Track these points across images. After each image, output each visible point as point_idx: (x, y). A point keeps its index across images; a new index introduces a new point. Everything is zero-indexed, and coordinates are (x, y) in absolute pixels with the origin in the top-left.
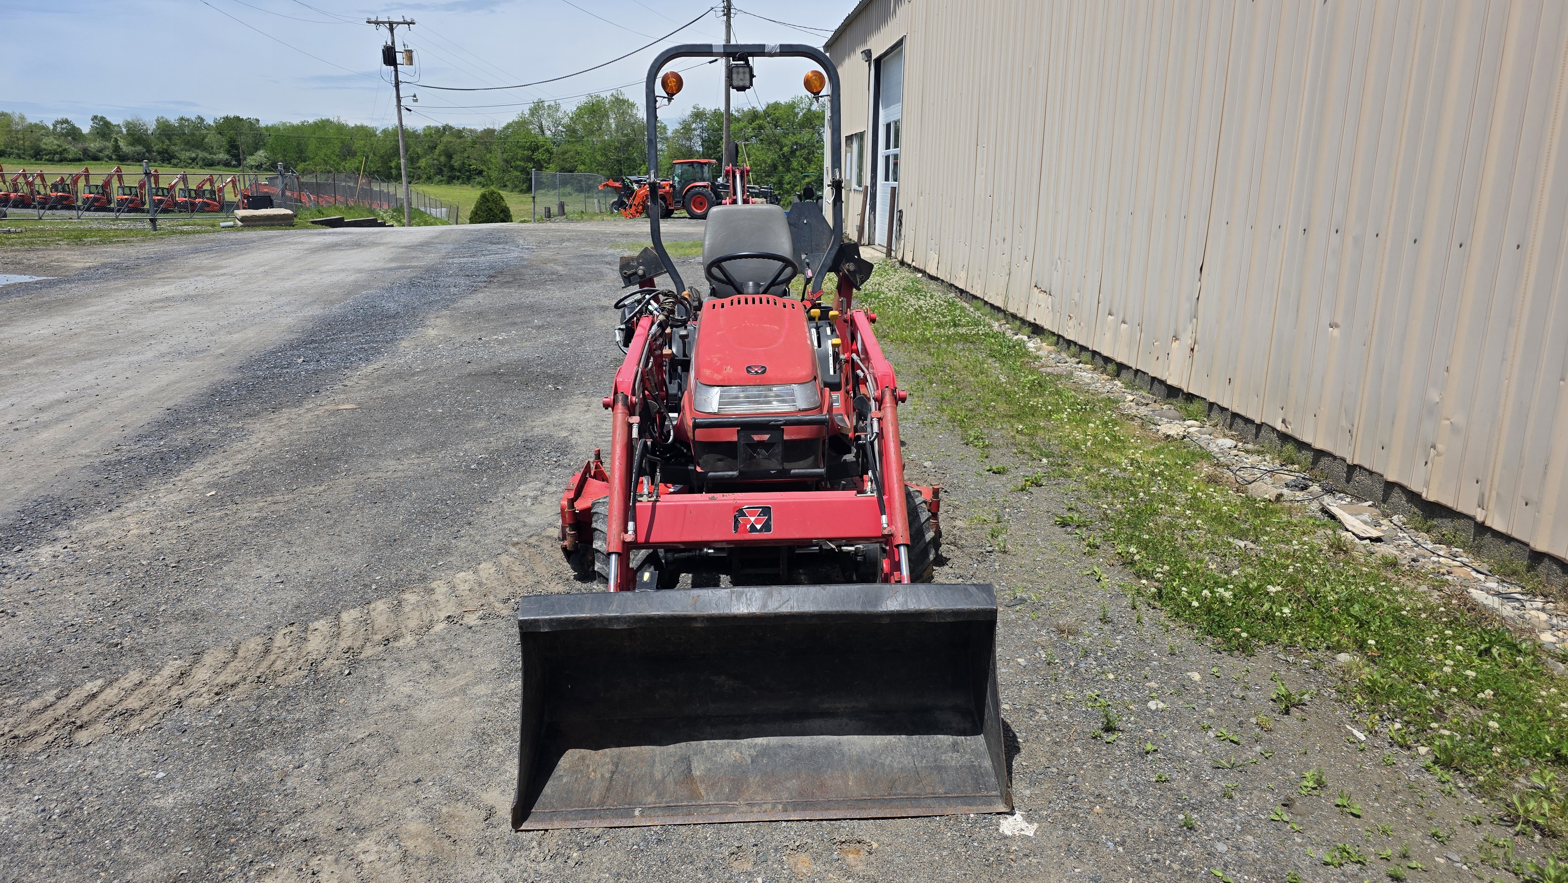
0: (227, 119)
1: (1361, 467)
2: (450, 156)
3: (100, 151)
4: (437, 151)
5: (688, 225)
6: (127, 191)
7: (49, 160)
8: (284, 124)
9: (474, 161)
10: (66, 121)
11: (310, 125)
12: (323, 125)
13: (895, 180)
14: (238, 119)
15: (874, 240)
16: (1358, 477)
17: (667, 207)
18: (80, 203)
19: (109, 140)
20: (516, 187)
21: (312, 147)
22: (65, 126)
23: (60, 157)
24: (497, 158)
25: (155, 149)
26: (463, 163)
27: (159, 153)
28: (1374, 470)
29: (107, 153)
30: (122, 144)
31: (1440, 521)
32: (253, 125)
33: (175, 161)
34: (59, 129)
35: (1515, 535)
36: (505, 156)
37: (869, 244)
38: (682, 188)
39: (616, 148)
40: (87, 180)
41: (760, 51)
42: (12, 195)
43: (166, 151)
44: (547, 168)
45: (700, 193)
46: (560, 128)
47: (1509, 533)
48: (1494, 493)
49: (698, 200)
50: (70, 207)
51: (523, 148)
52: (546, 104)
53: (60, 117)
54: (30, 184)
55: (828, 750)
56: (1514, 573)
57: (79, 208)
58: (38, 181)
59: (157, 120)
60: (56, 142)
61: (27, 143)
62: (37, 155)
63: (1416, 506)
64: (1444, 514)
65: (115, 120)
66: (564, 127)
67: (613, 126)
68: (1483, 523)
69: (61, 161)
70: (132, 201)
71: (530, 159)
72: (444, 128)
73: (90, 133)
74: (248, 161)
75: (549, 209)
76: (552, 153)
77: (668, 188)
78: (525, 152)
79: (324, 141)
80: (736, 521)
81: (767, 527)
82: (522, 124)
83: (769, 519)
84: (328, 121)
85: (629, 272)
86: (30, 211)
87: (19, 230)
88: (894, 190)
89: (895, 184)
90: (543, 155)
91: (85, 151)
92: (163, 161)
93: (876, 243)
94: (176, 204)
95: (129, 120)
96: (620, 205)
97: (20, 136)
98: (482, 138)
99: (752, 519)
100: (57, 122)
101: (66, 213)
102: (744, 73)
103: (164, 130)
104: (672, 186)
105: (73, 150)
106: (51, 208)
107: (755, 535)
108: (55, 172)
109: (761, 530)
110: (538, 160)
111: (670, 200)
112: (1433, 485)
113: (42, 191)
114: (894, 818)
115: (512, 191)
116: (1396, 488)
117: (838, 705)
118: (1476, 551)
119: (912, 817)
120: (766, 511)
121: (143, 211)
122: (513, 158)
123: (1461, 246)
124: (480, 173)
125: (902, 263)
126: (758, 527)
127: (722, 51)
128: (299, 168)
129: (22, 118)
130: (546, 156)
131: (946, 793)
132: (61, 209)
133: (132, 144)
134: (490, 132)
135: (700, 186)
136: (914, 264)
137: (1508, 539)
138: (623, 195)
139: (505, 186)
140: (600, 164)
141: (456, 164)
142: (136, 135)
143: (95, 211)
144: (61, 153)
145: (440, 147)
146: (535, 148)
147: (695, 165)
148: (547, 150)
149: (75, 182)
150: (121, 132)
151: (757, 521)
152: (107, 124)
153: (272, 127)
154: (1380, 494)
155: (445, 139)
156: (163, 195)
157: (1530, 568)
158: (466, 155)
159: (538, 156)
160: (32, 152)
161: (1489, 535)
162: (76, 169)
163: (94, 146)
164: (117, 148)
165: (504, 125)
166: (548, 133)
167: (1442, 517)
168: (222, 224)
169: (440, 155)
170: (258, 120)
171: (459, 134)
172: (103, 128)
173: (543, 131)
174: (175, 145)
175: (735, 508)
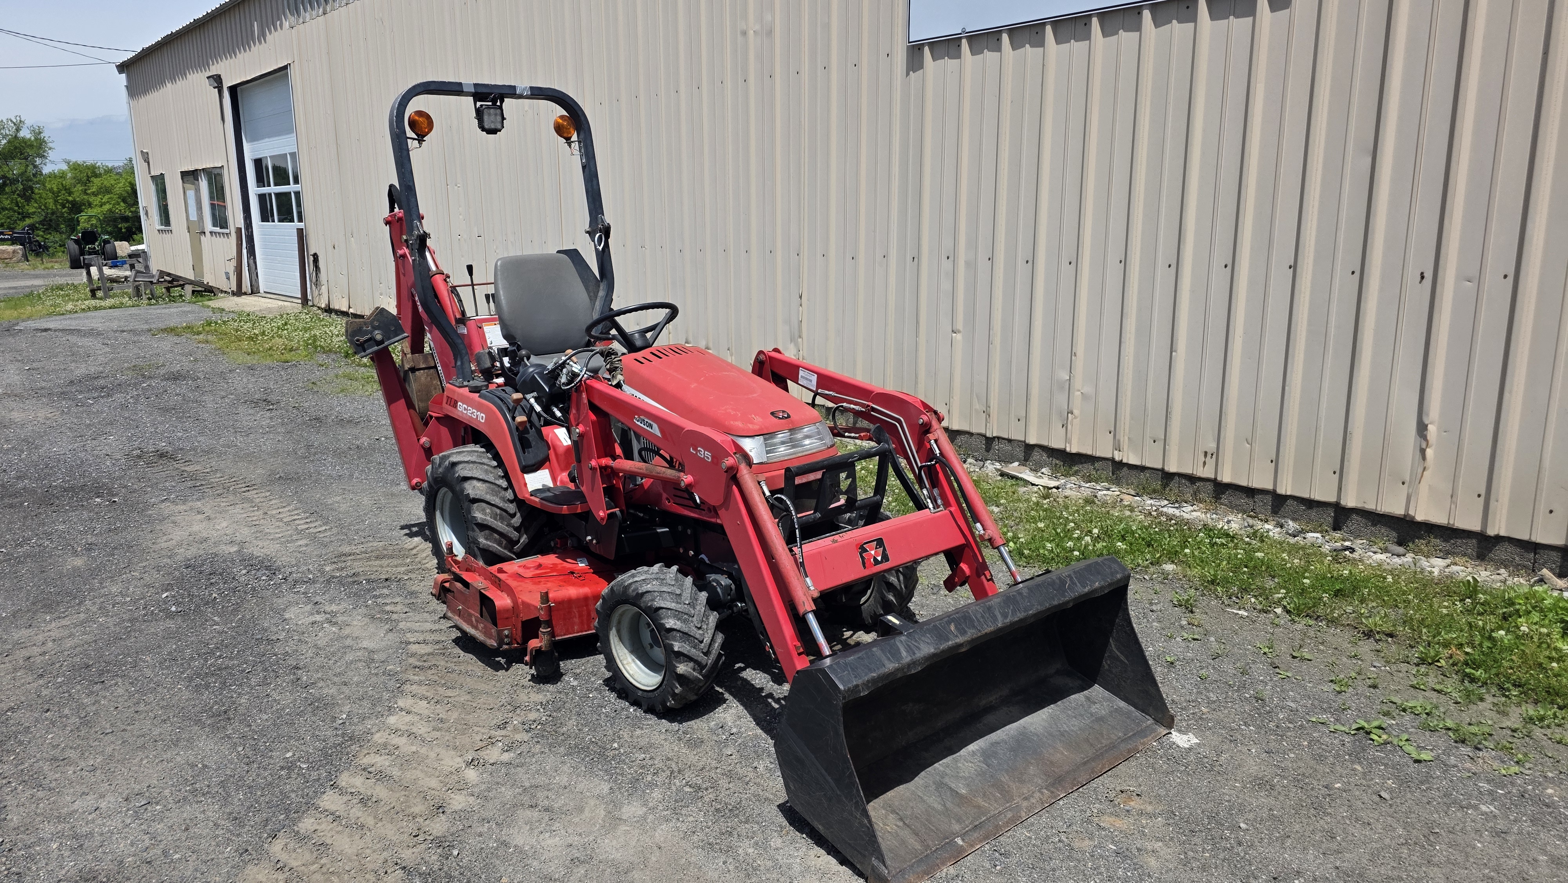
1: (999, 438)
13: (300, 220)
15: (258, 287)
16: (996, 446)
28: (1013, 438)
31: (1080, 467)
35: (1148, 465)
37: (252, 293)
41: (511, 92)
47: (1144, 464)
48: (1126, 438)
56: (1154, 491)
63: (1057, 459)
64: (1083, 461)
68: (1122, 460)
80: (862, 557)
81: (885, 558)
83: (884, 550)
85: (362, 339)
88: (300, 232)
89: (301, 225)
93: (262, 291)
99: (873, 552)
102: (496, 115)
107: (879, 568)
109: (882, 562)
112: (1074, 441)
116: (1036, 449)
118: (1117, 482)
120: (880, 542)
123: (1070, 263)
125: (328, 310)
126: (879, 558)
127: (473, 90)
131: (1125, 735)
136: (351, 311)
137: (1142, 469)
151: (876, 553)
154: (1021, 456)
157: (1165, 486)
161: (1125, 469)
167: (1082, 463)
175: (857, 545)
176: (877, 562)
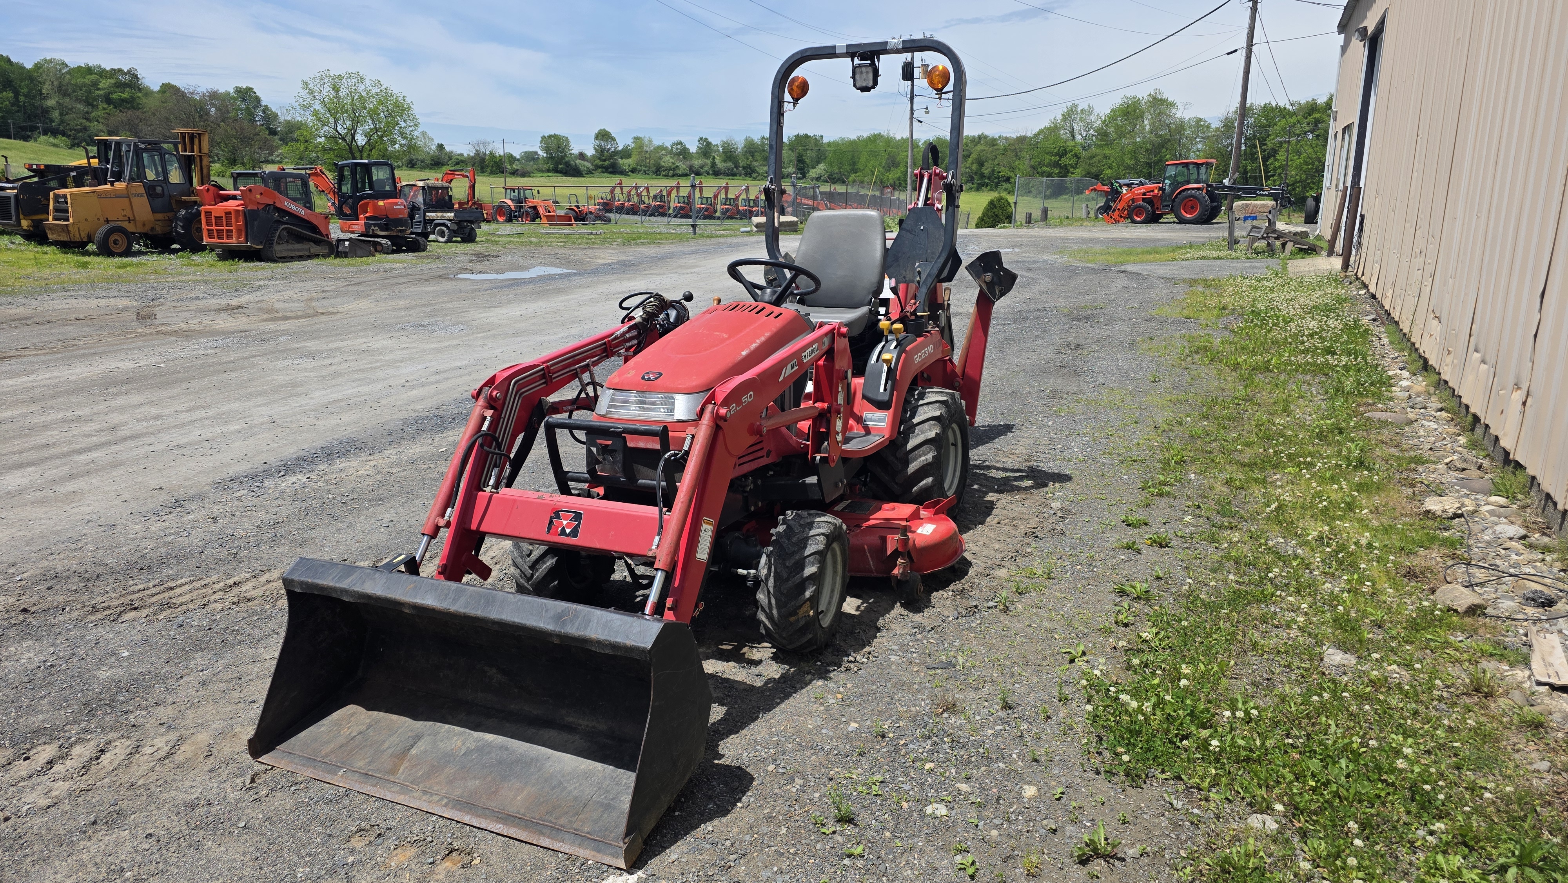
0: (797, 136)
2: (981, 164)
3: (702, 167)
4: (970, 160)
5: (1174, 230)
6: (704, 201)
7: (665, 176)
8: (843, 139)
9: (1003, 168)
10: (680, 143)
11: (864, 140)
12: (875, 139)
14: (806, 136)
17: (1154, 212)
18: (671, 211)
19: (708, 158)
20: (1040, 193)
21: (863, 159)
22: (679, 146)
23: (673, 173)
24: (1024, 165)
25: (741, 165)
26: (993, 170)
27: (744, 168)
29: (706, 169)
30: (718, 160)
32: (817, 141)
33: (754, 175)
34: (674, 150)
36: (1032, 163)
38: (1173, 192)
39: (1147, 150)
40: (678, 192)
41: (885, 49)
42: (626, 204)
43: (749, 167)
44: (1072, 173)
45: (1192, 196)
46: (1092, 132)
49: (1190, 203)
50: (663, 215)
51: (1051, 153)
52: (1079, 109)
53: (676, 139)
54: (639, 195)
55: (535, 760)
57: (669, 216)
58: (644, 193)
59: (746, 140)
60: (671, 160)
61: (652, 161)
62: (658, 171)
65: (715, 141)
66: (1095, 131)
67: (1147, 127)
69: (673, 176)
70: (707, 210)
71: (1056, 164)
72: (980, 137)
73: (697, 153)
74: (811, 173)
75: (1030, 214)
76: (1079, 158)
77: (1156, 191)
78: (1053, 158)
79: (874, 154)
80: (551, 522)
81: (574, 533)
82: (1053, 130)
83: (578, 525)
84: (879, 135)
86: (636, 217)
87: (598, 232)
90: (1070, 160)
91: (691, 167)
92: (746, 175)
94: (738, 212)
95: (725, 140)
96: (1106, 209)
97: (647, 156)
98: (1013, 145)
99: (565, 522)
100: (674, 144)
101: (659, 219)
102: (867, 72)
103: (749, 148)
104: (1162, 189)
105: (683, 166)
106: (651, 215)
107: (563, 539)
108: (659, 185)
109: (568, 535)
110: (1066, 165)
111: (1157, 204)
113: (646, 201)
114: (526, 842)
115: (1036, 197)
117: (581, 721)
119: (541, 847)
120: (578, 516)
121: (714, 218)
122: (1040, 163)
124: (1008, 180)
126: (568, 531)
128: (850, 178)
129: (650, 141)
130: (1073, 161)
131: (588, 833)
132: (658, 215)
133: (725, 161)
134: (1022, 139)
135: (1193, 189)
138: (1110, 200)
139: (1030, 192)
140: (1128, 167)
141: (986, 171)
142: (729, 153)
143: (681, 217)
144: (674, 169)
145: (974, 156)
146: (1063, 153)
147: (1191, 167)
148: (1076, 155)
149: (669, 194)
150: (718, 151)
151: (568, 525)
152: (709, 144)
153: (834, 142)
155: (979, 147)
156: (730, 205)
158: (996, 162)
159: (1065, 161)
160: (654, 169)
162: (672, 183)
163: (697, 163)
164: (714, 164)
165: (1036, 131)
166: (1078, 138)
168: (742, 230)
169: (972, 163)
170: (822, 137)
171: (993, 142)
172: (706, 148)
173: (1073, 136)
174: (756, 161)
175: (553, 509)
176: (563, 532)
